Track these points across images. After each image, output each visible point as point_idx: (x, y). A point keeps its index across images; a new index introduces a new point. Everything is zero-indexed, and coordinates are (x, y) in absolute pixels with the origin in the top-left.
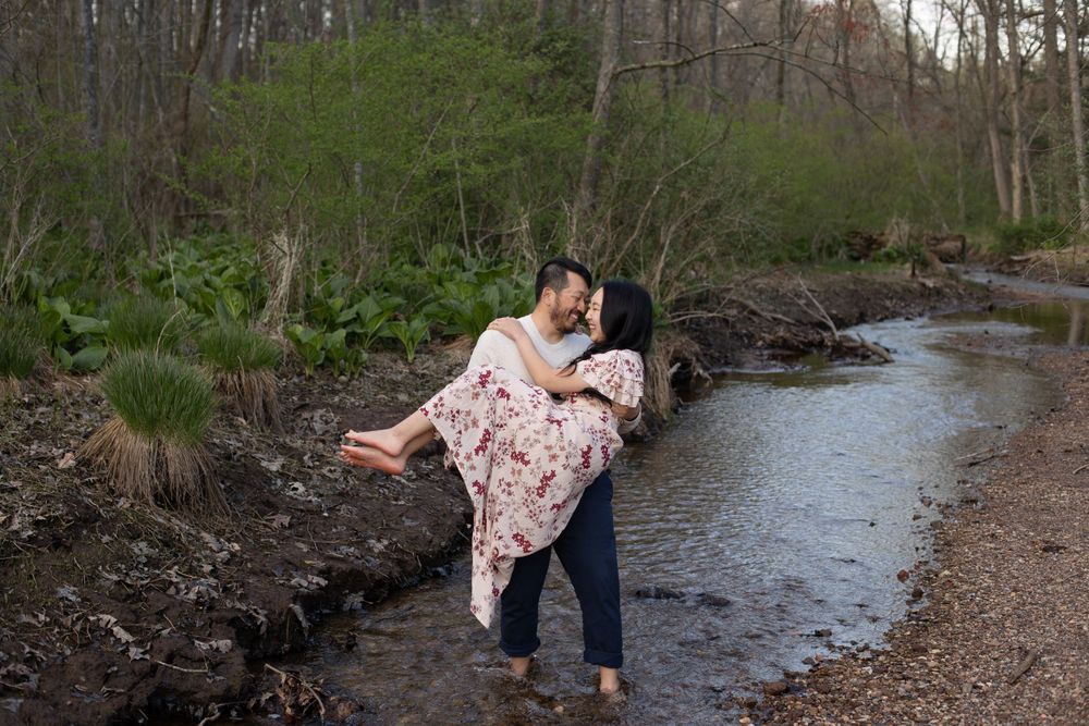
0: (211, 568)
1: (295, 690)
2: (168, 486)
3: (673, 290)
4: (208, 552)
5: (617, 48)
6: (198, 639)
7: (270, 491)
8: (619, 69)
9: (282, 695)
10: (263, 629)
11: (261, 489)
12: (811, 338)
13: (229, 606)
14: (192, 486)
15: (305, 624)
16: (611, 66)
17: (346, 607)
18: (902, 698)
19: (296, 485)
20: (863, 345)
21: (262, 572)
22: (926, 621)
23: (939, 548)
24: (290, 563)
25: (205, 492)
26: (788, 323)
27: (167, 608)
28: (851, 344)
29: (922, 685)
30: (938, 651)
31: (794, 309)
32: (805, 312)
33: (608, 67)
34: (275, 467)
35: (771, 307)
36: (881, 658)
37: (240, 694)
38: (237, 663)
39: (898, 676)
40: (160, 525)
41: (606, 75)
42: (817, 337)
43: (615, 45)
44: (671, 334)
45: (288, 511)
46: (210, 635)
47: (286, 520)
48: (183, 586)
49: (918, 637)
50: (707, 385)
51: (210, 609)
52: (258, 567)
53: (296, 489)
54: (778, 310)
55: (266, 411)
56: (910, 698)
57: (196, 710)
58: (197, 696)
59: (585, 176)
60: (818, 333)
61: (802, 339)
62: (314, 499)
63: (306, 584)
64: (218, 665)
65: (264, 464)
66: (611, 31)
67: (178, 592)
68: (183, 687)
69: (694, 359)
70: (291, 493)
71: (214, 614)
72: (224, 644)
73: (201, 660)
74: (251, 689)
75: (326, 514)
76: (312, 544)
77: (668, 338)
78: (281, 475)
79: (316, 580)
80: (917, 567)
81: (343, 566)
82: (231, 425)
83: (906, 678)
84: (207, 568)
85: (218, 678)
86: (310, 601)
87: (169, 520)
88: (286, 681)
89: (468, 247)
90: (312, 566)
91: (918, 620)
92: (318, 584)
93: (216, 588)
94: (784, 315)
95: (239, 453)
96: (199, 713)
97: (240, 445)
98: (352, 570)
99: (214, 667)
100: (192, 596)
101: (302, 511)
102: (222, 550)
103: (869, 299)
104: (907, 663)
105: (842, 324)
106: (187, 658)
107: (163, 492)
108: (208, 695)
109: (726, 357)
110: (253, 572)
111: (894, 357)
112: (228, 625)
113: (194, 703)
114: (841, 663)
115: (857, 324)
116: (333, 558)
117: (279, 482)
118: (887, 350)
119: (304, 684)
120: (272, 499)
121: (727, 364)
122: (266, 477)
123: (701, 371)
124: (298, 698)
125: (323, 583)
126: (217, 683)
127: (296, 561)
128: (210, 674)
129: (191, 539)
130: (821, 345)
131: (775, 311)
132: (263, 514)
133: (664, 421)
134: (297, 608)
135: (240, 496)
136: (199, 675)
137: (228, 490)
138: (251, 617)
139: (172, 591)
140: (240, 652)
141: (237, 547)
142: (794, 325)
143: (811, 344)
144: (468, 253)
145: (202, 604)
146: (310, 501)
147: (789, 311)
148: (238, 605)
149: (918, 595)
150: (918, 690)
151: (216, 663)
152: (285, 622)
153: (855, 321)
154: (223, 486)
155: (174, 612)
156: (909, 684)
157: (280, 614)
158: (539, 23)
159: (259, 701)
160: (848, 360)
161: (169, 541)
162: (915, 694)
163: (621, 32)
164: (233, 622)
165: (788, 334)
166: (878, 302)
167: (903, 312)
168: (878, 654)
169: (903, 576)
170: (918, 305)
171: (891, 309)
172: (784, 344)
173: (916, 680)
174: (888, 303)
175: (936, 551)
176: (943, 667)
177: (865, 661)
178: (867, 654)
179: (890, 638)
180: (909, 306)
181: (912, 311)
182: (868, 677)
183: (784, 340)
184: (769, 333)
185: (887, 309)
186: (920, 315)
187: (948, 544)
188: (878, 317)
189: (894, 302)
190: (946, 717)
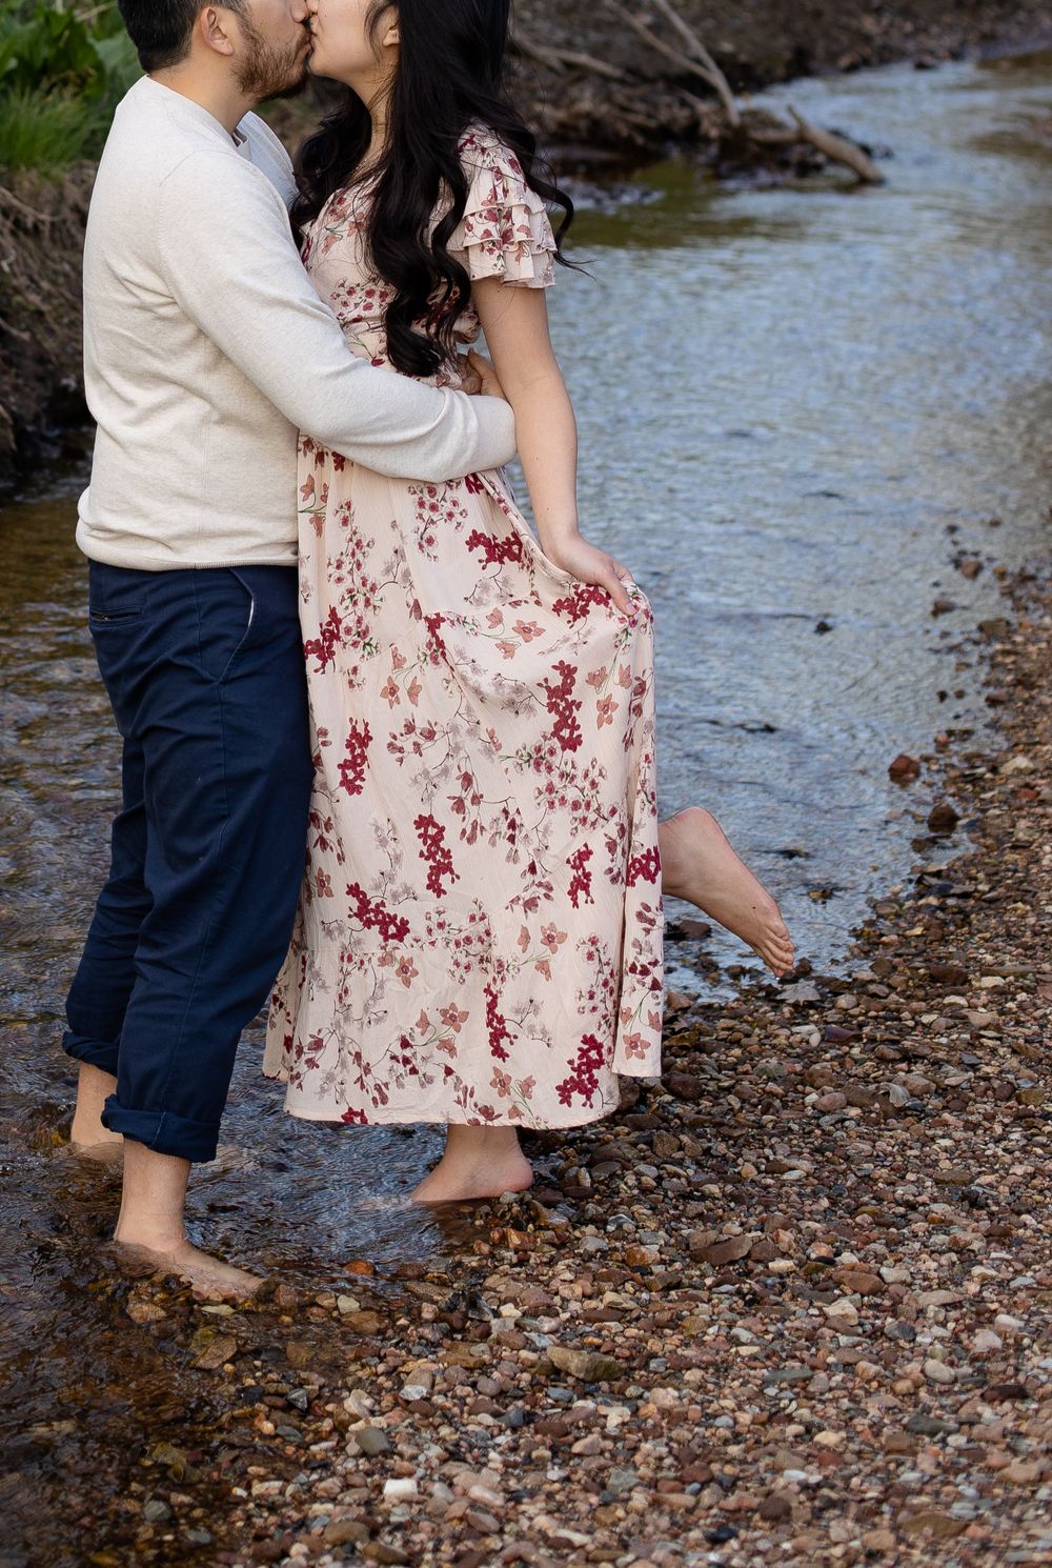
12: (664, 116)
18: (901, 1113)
20: (803, 139)
22: (965, 896)
23: (1000, 693)
26: (605, 78)
28: (772, 135)
29: (955, 1077)
30: (997, 981)
31: (621, 40)
32: (650, 49)
35: (560, 35)
36: (842, 1001)
42: (682, 115)
49: (944, 940)
54: (579, 40)
56: (920, 1113)
60: (684, 103)
61: (640, 119)
80: (942, 747)
91: (943, 893)
94: (595, 52)
103: (818, 14)
104: (915, 1013)
105: (747, 78)
111: (882, 168)
115: (787, 79)
118: (866, 150)
130: (691, 135)
131: (569, 45)
142: (622, 82)
143: (665, 133)
147: (607, 45)
149: (943, 822)
150: (942, 1091)
153: (781, 71)
156: (918, 1076)
160: (764, 177)
162: (935, 1102)
165: (604, 108)
166: (844, 20)
167: (910, 46)
168: (835, 988)
169: (902, 772)
170: (950, 27)
171: (879, 41)
172: (596, 132)
173: (937, 1063)
174: (869, 24)
175: (993, 702)
176: (1010, 1029)
177: (801, 1011)
178: (805, 991)
179: (868, 941)
180: (925, 30)
181: (932, 44)
182: (809, 1055)
183: (596, 123)
184: (556, 104)
185: (867, 39)
186: (956, 56)
187: (1024, 682)
188: (845, 61)
189: (885, 21)
190: (1019, 1170)
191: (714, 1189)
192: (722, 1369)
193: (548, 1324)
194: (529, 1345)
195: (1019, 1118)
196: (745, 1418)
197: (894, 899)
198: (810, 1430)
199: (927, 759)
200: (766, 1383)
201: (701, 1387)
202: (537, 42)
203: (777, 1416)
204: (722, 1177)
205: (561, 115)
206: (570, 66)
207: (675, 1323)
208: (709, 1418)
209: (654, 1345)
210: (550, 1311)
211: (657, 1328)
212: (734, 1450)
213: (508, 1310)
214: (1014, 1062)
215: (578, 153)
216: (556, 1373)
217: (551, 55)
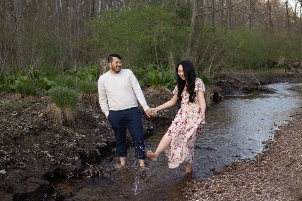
0: (76, 140)
1: (94, 170)
2: (66, 121)
3: (213, 74)
4: (76, 137)
5: (196, 10)
6: (69, 157)
7: (95, 123)
8: (197, 15)
9: (90, 171)
10: (88, 155)
11: (93, 122)
12: (254, 87)
13: (79, 149)
14: (73, 120)
15: (99, 154)
16: (195, 14)
17: (112, 151)
18: (255, 171)
19: (102, 121)
20: (268, 89)
21: (90, 142)
22: (267, 153)
23: (276, 136)
24: (97, 140)
25: (76, 122)
26: (248, 84)
27: (62, 150)
28: (265, 88)
29: (261, 168)
30: (268, 160)
31: (251, 80)
32: (253, 81)
33: (194, 15)
34: (97, 117)
35: (244, 80)
36: (252, 162)
37: (79, 170)
38: (79, 163)
39: (255, 166)
40: (64, 130)
41: (194, 17)
42: (256, 87)
43: (196, 9)
44: (213, 86)
45: (99, 128)
46: (73, 156)
47: (98, 130)
48: (67, 144)
49: (264, 157)
50: (223, 99)
51: (74, 150)
52: (88, 141)
53: (103, 123)
54: (246, 80)
55: (97, 104)
56: (257, 171)
57: (67, 174)
58: (68, 171)
59: (189, 45)
60: (256, 86)
61: (252, 88)
62: (107, 125)
63: (100, 145)
64: (74, 163)
65: (94, 116)
66: (195, 5)
67: (66, 146)
68: (64, 168)
69: (219, 92)
70: (101, 123)
71: (74, 151)
72: (76, 158)
73: (69, 162)
74: (82, 170)
75: (109, 128)
76: (104, 135)
77: (212, 87)
78: (99, 119)
79: (104, 144)
80: (268, 140)
81: (112, 141)
82: (87, 107)
83: (257, 166)
84: (75, 141)
85: (73, 166)
86: (101, 149)
87: (67, 129)
88: (92, 167)
89: (158, 64)
90: (103, 141)
91: (265, 153)
92: (104, 145)
93: (76, 145)
94: (247, 82)
95: (88, 114)
96: (68, 175)
97: (89, 112)
98: (114, 142)
99: (73, 164)
100: (69, 147)
101: (103, 128)
102: (80, 137)
103: (272, 78)
104: (259, 163)
105: (263, 84)
106: (66, 161)
107: (65, 122)
108: (71, 170)
109: (230, 92)
110: (87, 142)
111: (276, 91)
112: (78, 154)
113: (67, 172)
114: (241, 163)
116: (109, 139)
117: (98, 121)
118: (275, 90)
119: (96, 168)
120: (96, 125)
121: (230, 94)
122: (95, 120)
123: (221, 95)
124: (94, 172)
125: (105, 144)
126: (73, 167)
127: (99, 139)
128: (71, 165)
129: (72, 134)
130: (257, 89)
131: (245, 81)
132: (92, 128)
133: (209, 108)
134: (97, 150)
135: (86, 124)
136: (69, 166)
137: (83, 122)
138: (84, 152)
139: (64, 146)
140: (80, 160)
141: (84, 136)
142: (250, 84)
143: (254, 89)
144: (158, 66)
145: (72, 149)
146: (106, 125)
147: (249, 81)
148: (81, 149)
149: (267, 147)
150: (260, 169)
151: (73, 163)
152: (94, 154)
153: (268, 83)
154: (82, 121)
155: (64, 151)
156: (258, 168)
157: (93, 152)
158: (177, 4)
159: (84, 172)
160: (264, 93)
161: (66, 134)
162: (259, 170)
163: (197, 5)
164: (79, 153)
165: (248, 87)
166: (275, 78)
167: (282, 81)
168: (252, 161)
169: (264, 143)
170: (286, 79)
171: (278, 80)
172: (247, 89)
173: (260, 167)
174: (278, 79)
175: (274, 137)
176: (269, 164)
177: (248, 162)
178: (249, 161)
179: (256, 157)
180: (284, 79)
181: (284, 80)
182: (247, 166)
183: (247, 88)
184: (243, 86)
185: (277, 80)
186: (287, 82)
187: (278, 135)
188: (275, 82)
189: (279, 78)
190: (266, 175)
191: (235, 177)
192: (231, 191)
193: (215, 188)
194: (213, 190)
195: (267, 171)
196: (233, 195)
197: (260, 153)
198: (239, 196)
199: (266, 142)
200: (236, 192)
201: (229, 193)
202: (241, 80)
203: (236, 195)
204: (236, 176)
205: (243, 87)
206: (244, 83)
207: (228, 188)
208: (229, 195)
209: (225, 189)
210: (216, 187)
211: (226, 188)
212: (231, 198)
213: (212, 187)
214: (268, 166)
215: (245, 91)
216: (215, 192)
217: (243, 82)
